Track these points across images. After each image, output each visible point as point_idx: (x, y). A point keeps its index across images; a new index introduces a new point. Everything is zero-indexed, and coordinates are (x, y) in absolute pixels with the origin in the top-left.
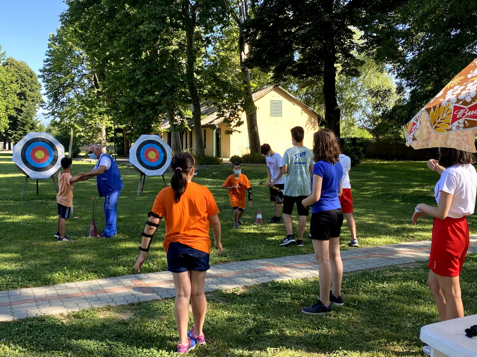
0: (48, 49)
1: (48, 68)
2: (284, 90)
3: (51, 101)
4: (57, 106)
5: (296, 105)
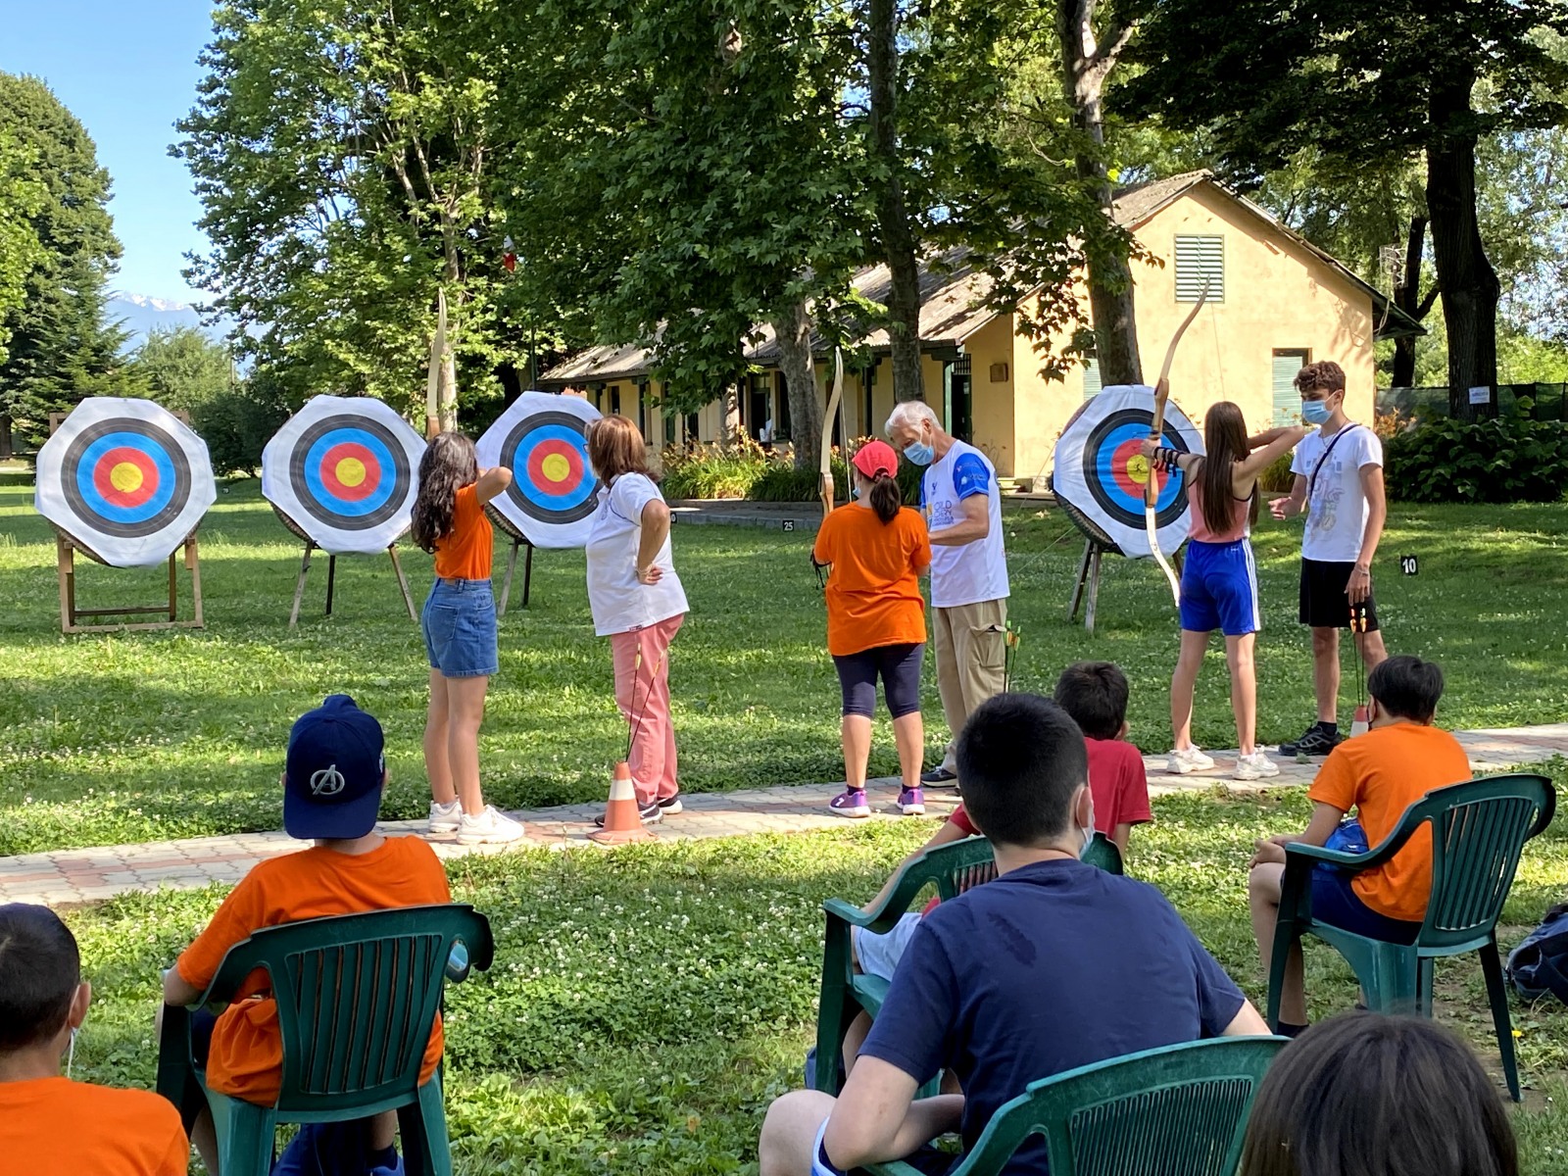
5: (1282, 253)
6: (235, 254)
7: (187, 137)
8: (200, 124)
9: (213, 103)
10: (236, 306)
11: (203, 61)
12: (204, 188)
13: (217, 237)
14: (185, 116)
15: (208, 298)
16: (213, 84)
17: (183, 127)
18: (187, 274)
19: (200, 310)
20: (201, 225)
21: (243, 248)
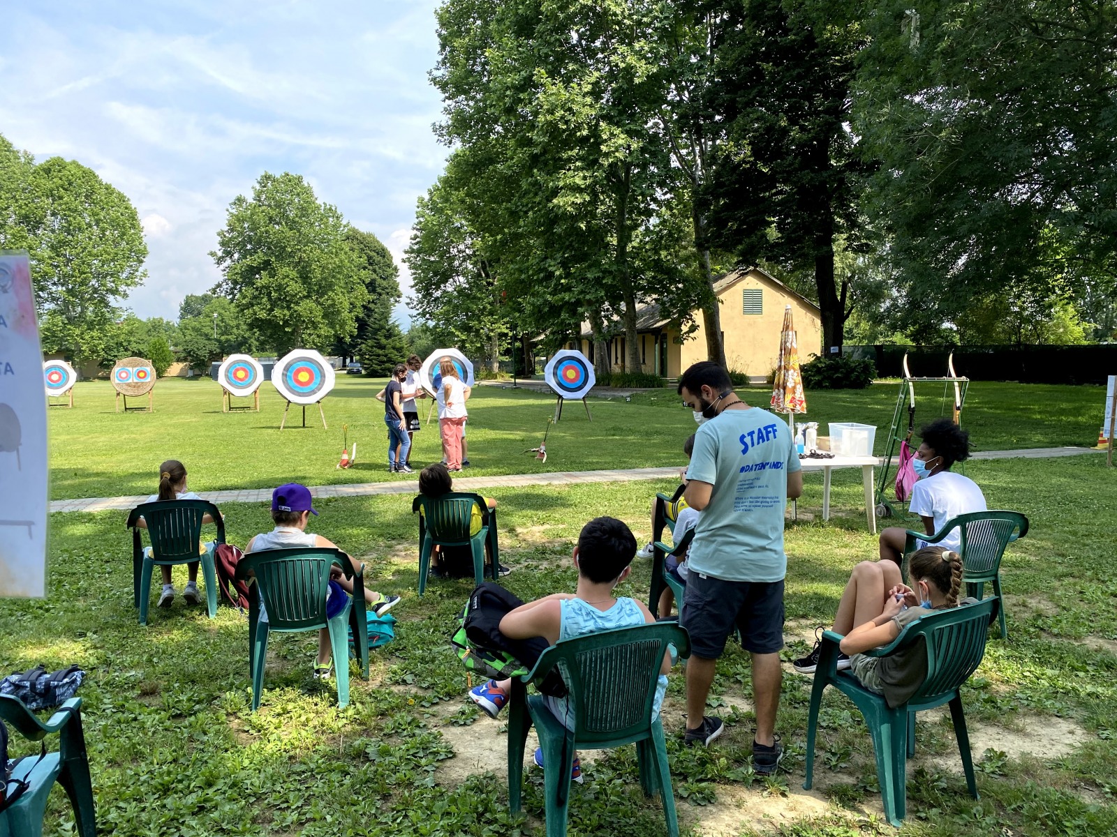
0: (416, 221)
1: (415, 247)
2: (766, 274)
3: (420, 296)
4: (428, 303)
5: (787, 297)
6: (424, 297)
7: (407, 256)
8: (412, 251)
9: (416, 244)
10: (423, 315)
11: (414, 229)
12: (415, 274)
13: (418, 291)
14: (407, 248)
15: (415, 312)
16: (416, 237)
17: (406, 252)
18: (408, 304)
19: (411, 317)
20: (412, 287)
21: (428, 294)
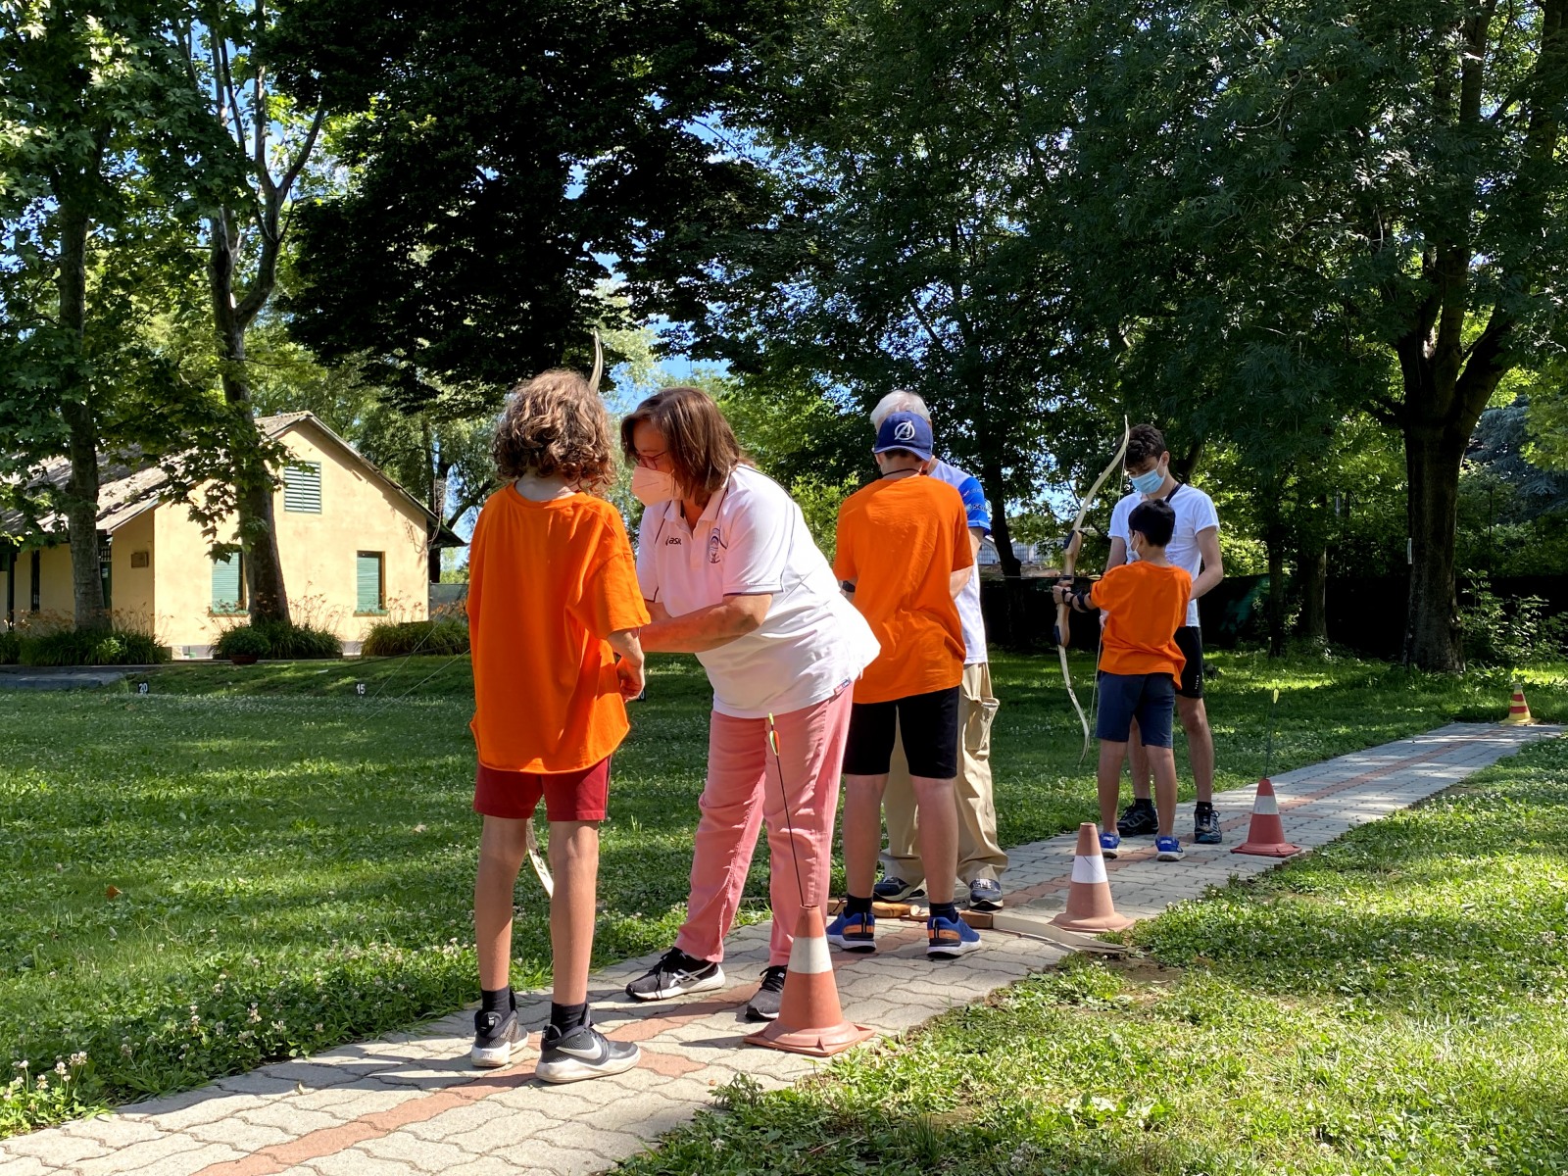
2: (329, 430)
5: (364, 480)
